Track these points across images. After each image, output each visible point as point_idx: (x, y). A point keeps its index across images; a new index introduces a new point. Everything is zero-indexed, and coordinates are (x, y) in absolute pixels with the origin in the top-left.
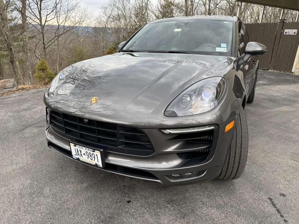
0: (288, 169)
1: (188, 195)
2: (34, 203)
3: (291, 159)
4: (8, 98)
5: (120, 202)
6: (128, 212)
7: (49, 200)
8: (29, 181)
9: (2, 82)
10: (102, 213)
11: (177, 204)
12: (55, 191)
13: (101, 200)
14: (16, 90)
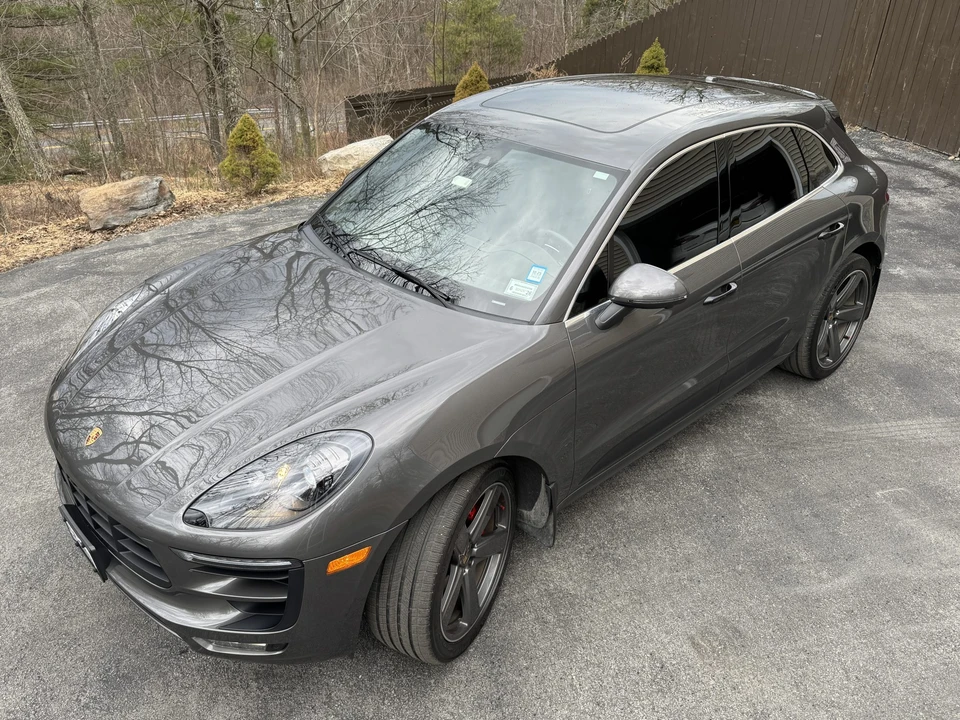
0: (644, 667)
1: (316, 669)
2: (18, 601)
3: (691, 638)
4: (126, 249)
5: (167, 647)
6: (166, 674)
7: (46, 603)
8: (36, 545)
9: (129, 190)
10: (119, 662)
11: (274, 686)
12: (69, 583)
13: (136, 632)
14: (163, 213)
